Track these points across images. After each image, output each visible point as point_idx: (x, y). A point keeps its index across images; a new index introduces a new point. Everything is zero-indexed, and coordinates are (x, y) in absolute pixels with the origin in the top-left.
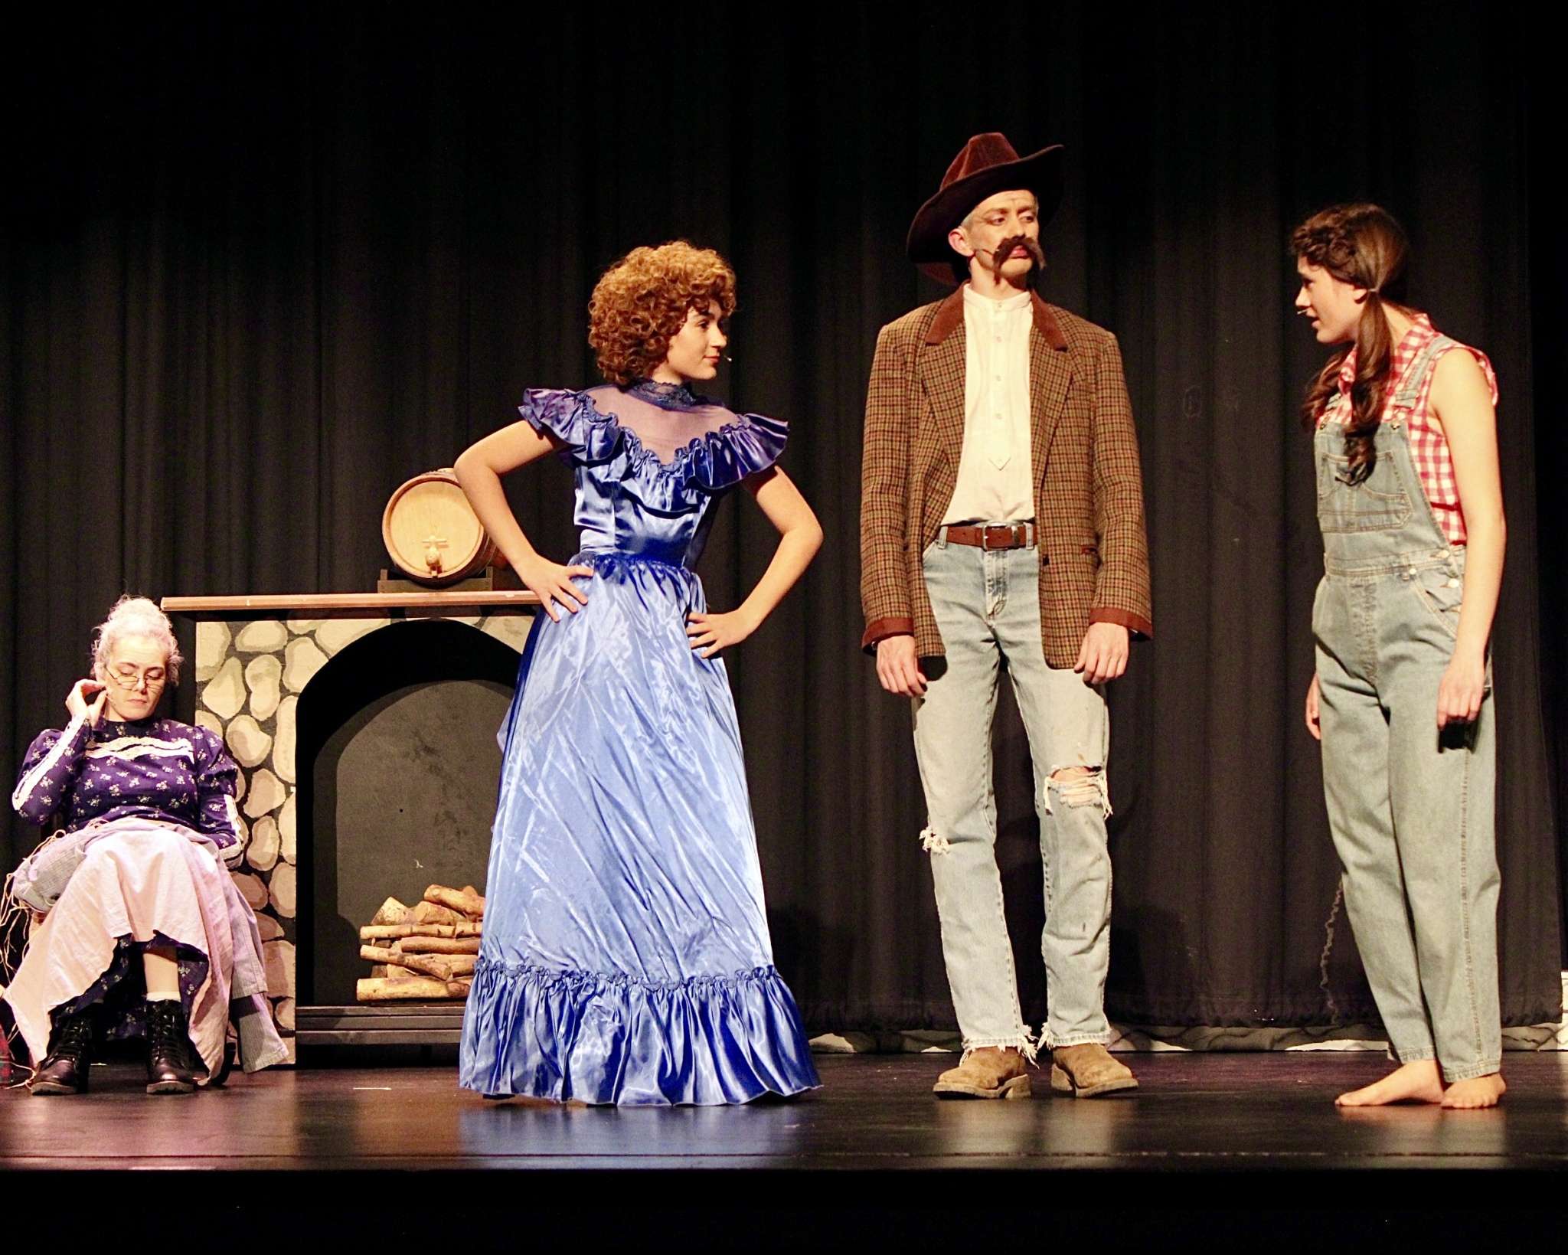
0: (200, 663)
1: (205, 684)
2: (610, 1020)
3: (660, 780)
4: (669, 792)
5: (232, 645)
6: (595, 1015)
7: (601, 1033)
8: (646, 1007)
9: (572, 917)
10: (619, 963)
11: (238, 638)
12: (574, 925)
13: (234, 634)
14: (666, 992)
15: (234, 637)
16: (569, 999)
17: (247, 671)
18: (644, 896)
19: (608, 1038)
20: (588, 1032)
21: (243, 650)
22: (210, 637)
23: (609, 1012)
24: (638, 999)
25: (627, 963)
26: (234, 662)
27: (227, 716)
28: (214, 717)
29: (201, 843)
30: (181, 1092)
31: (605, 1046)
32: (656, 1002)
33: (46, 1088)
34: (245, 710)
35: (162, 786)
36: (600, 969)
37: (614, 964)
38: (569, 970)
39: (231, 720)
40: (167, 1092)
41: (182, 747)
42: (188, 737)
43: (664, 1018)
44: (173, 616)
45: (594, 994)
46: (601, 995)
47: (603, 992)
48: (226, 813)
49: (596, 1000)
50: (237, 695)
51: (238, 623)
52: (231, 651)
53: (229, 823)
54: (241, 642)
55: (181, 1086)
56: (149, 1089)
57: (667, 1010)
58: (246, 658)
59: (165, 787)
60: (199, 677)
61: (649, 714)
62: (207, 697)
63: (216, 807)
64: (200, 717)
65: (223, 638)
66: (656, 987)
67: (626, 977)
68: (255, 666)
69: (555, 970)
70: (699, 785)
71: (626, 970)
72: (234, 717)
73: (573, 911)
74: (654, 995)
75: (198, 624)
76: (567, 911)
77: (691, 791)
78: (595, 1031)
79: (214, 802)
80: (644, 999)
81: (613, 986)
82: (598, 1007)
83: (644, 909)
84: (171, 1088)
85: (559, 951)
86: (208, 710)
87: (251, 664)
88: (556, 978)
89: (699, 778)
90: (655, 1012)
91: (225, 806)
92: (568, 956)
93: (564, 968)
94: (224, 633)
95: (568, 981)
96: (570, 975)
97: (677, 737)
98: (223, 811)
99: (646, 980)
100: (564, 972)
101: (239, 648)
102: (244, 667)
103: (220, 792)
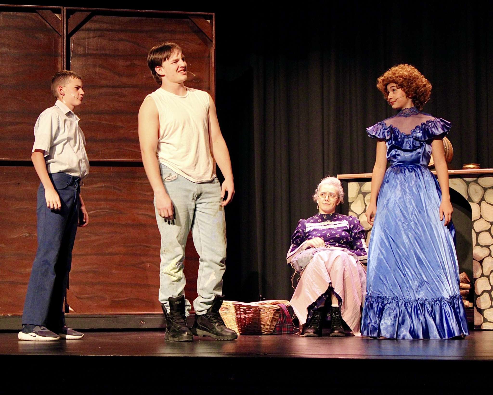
0: (350, 196)
1: (352, 203)
2: (392, 311)
3: (410, 236)
4: (412, 240)
5: (360, 190)
6: (388, 310)
7: (390, 315)
8: (403, 307)
9: (381, 279)
10: (396, 294)
11: (362, 188)
12: (382, 282)
13: (361, 186)
14: (410, 302)
15: (361, 187)
16: (380, 305)
17: (365, 198)
18: (404, 273)
19: (392, 317)
20: (386, 315)
21: (364, 191)
22: (353, 187)
23: (392, 309)
24: (401, 305)
25: (398, 293)
26: (361, 196)
27: (359, 213)
28: (355, 214)
29: (352, 255)
30: (340, 336)
31: (391, 319)
32: (407, 306)
33: (309, 335)
34: (365, 211)
35: (337, 236)
36: (389, 295)
37: (394, 294)
38: (380, 296)
39: (360, 215)
40: (335, 336)
41: (344, 224)
42: (347, 220)
43: (410, 311)
44: (341, 180)
45: (387, 303)
46: (389, 304)
47: (390, 302)
48: (362, 245)
49: (388, 305)
50: (362, 206)
51: (362, 183)
52: (360, 192)
53: (364, 248)
54: (363, 189)
55: (340, 334)
56: (331, 335)
57: (410, 309)
58: (365, 194)
59: (338, 236)
60: (350, 201)
61: (406, 215)
62: (352, 207)
63: (359, 244)
64: (350, 214)
65: (357, 188)
66: (407, 301)
67: (398, 298)
68: (368, 197)
69: (375, 296)
70: (421, 238)
71: (398, 296)
72: (361, 214)
73: (381, 277)
74: (406, 304)
75: (349, 183)
76: (380, 278)
77: (419, 240)
78: (388, 315)
79: (358, 242)
80: (403, 305)
81: (393, 301)
82: (389, 307)
83: (404, 277)
84: (336, 335)
85: (377, 290)
86: (353, 212)
87: (366, 196)
88: (376, 298)
89: (421, 236)
90: (407, 309)
91: (362, 242)
92: (380, 292)
93: (378, 295)
94: (357, 186)
95: (379, 299)
96: (380, 297)
97: (415, 223)
98: (361, 245)
99: (404, 299)
100: (378, 297)
101: (363, 191)
102: (364, 197)
103: (359, 238)
